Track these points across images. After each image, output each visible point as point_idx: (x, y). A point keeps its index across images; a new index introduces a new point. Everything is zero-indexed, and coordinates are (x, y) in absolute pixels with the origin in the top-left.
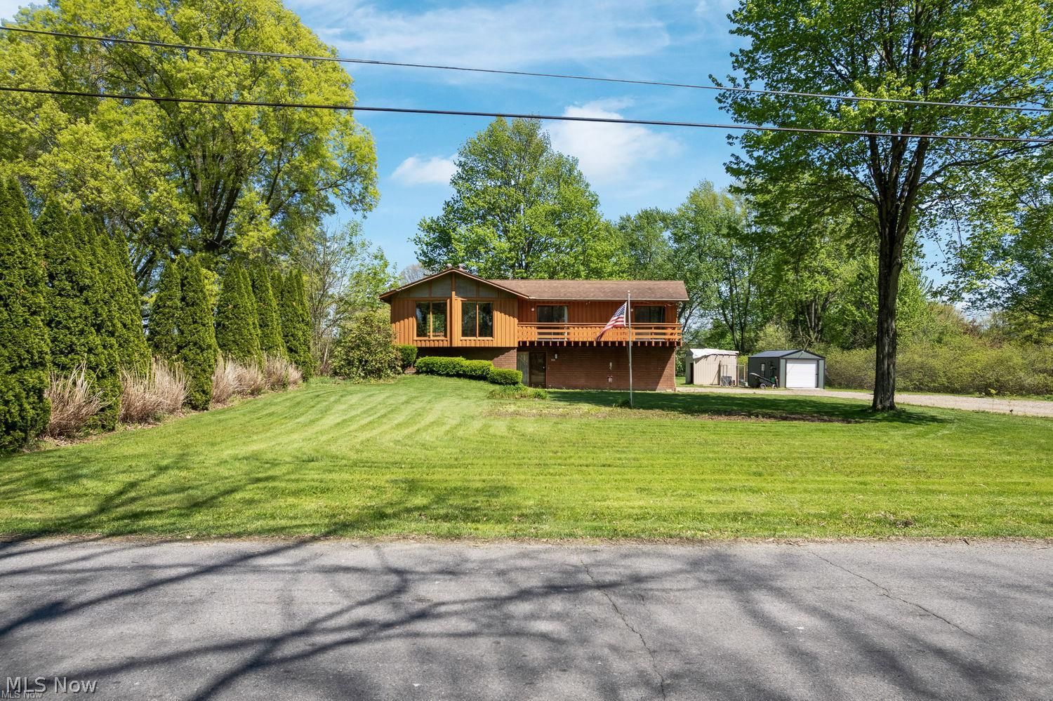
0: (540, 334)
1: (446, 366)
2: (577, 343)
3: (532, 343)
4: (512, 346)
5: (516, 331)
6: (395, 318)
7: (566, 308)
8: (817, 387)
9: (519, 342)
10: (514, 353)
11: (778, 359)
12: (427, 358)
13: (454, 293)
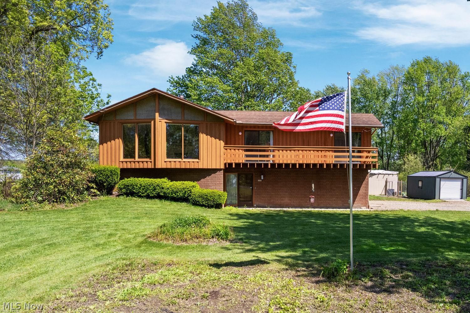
0: (247, 156)
1: (146, 188)
2: (281, 165)
3: (238, 165)
4: (218, 167)
5: (222, 154)
6: (103, 140)
7: (271, 134)
8: (462, 198)
9: (225, 164)
10: (220, 175)
11: (435, 178)
12: (132, 179)
13: (157, 114)
